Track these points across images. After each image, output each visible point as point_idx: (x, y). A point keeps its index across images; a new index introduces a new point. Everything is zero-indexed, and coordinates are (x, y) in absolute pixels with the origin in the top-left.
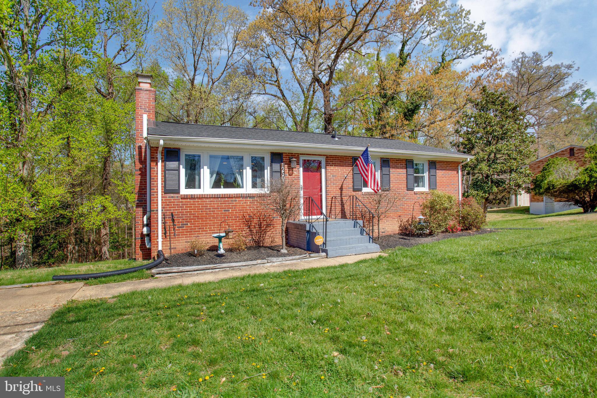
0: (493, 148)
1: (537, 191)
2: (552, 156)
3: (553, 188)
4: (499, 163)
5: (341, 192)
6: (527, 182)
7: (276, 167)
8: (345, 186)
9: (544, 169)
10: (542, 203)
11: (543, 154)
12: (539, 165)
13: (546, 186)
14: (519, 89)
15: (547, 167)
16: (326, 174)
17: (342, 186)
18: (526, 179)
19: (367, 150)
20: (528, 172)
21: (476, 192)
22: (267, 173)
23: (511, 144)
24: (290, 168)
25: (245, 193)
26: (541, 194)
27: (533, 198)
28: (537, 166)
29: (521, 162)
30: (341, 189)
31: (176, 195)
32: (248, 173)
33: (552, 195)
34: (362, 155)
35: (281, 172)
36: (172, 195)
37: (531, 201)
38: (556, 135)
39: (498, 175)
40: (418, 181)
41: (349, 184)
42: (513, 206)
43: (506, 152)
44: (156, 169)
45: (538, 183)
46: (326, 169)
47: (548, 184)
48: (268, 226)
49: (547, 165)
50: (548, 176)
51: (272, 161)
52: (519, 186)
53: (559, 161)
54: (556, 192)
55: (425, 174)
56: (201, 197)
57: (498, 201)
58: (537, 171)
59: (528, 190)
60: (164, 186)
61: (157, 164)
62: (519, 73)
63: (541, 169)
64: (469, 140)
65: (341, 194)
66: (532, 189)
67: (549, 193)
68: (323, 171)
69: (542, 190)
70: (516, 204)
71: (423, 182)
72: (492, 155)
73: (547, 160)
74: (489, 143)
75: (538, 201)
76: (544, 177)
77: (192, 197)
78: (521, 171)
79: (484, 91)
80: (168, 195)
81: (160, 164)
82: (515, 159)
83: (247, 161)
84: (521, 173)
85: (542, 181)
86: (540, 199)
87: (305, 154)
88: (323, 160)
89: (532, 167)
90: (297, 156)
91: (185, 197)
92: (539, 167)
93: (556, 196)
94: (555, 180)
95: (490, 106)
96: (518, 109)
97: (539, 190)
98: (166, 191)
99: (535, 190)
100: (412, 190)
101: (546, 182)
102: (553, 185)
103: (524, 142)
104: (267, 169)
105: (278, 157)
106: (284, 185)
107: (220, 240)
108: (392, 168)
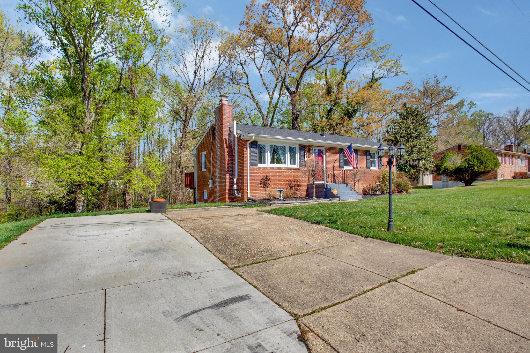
0: (411, 144)
1: (438, 172)
2: (447, 150)
3: (448, 170)
4: (414, 154)
5: (334, 169)
6: (432, 166)
7: (302, 153)
9: (442, 159)
10: (441, 182)
11: (442, 148)
12: (439, 155)
13: (443, 169)
14: (425, 100)
15: (444, 157)
16: (326, 158)
18: (431, 165)
19: (351, 145)
20: (432, 160)
21: (400, 172)
22: (297, 156)
23: (422, 142)
24: (309, 154)
25: (287, 167)
26: (440, 174)
27: (435, 178)
28: (437, 156)
29: (428, 153)
30: (334, 166)
31: (255, 167)
32: (288, 155)
33: (447, 175)
34: (348, 148)
35: (305, 156)
37: (434, 180)
38: (450, 135)
39: (413, 162)
40: (372, 163)
41: (337, 164)
42: (420, 184)
43: (419, 147)
44: (246, 152)
45: (438, 167)
46: (326, 155)
47: (445, 168)
48: (298, 186)
49: (444, 156)
50: (445, 163)
51: (300, 150)
52: (427, 169)
53: (451, 153)
54: (449, 173)
55: (375, 160)
56: (266, 169)
57: (413, 179)
58: (437, 159)
59: (432, 172)
60: (251, 162)
61: (247, 150)
62: (425, 89)
63: (440, 158)
64: (395, 137)
65: (334, 170)
66: (435, 171)
67: (445, 173)
68: (324, 156)
69: (441, 172)
70: (423, 183)
71: (375, 164)
72: (410, 148)
73: (443, 152)
74: (408, 141)
75: (438, 180)
76: (442, 163)
77: (263, 168)
78: (428, 159)
79: (405, 106)
80: (252, 167)
81: (248, 149)
82: (424, 152)
83: (287, 149)
84: (428, 160)
85: (441, 166)
86: (440, 179)
87: (316, 146)
88: (324, 149)
89: (435, 156)
90: (312, 147)
91: (260, 168)
92: (438, 157)
93: (449, 176)
94: (448, 166)
95: (409, 116)
96: (426, 119)
97: (439, 172)
98: (251, 165)
99: (437, 172)
100: (369, 168)
101: (443, 166)
102: (447, 169)
103: (430, 140)
104: (297, 154)
105: (303, 147)
106: (306, 163)
107: (281, 193)
108: (359, 155)
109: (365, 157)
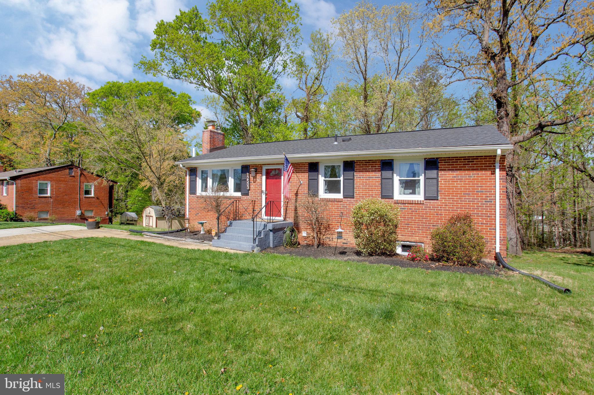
5: (296, 197)
7: (244, 176)
8: (299, 192)
17: (297, 192)
30: (297, 194)
31: (194, 196)
41: (304, 190)
55: (421, 178)
68: (282, 177)
83: (231, 173)
90: (260, 166)
98: (191, 193)
100: (390, 197)
105: (246, 169)
106: (249, 190)
107: (202, 226)
108: (359, 171)
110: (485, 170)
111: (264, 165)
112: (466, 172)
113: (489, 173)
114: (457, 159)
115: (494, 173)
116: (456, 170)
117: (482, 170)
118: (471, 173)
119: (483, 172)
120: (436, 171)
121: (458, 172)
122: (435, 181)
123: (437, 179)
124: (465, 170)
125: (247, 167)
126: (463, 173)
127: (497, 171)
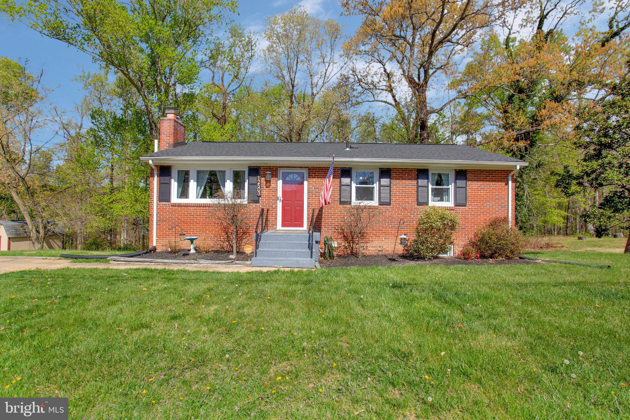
7: (253, 179)
16: (308, 186)
22: (246, 185)
24: (268, 181)
25: (225, 203)
31: (167, 203)
35: (257, 184)
36: (165, 203)
41: (334, 196)
44: (153, 182)
46: (308, 181)
48: (244, 233)
51: (249, 175)
55: (450, 186)
56: (187, 206)
60: (159, 196)
61: (154, 179)
68: (306, 183)
71: (448, 195)
77: (179, 205)
80: (162, 203)
81: (156, 178)
83: (229, 174)
87: (284, 167)
88: (305, 172)
90: (275, 169)
91: (174, 205)
98: (160, 200)
100: (426, 204)
104: (246, 182)
105: (254, 171)
106: (260, 196)
107: (192, 243)
108: (396, 179)
109: (415, 182)
110: (501, 181)
111: (281, 167)
112: (488, 183)
113: (503, 184)
114: (481, 171)
115: (507, 184)
116: (480, 181)
117: (499, 181)
118: (491, 183)
119: (500, 183)
120: (465, 181)
121: (481, 183)
122: (464, 189)
123: (465, 188)
124: (487, 181)
125: (258, 169)
126: (485, 183)
127: (510, 182)
